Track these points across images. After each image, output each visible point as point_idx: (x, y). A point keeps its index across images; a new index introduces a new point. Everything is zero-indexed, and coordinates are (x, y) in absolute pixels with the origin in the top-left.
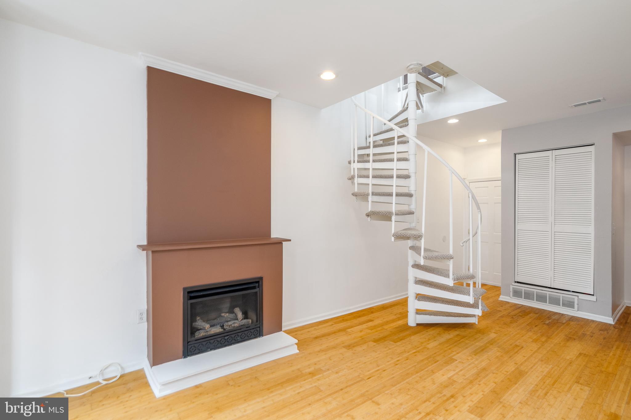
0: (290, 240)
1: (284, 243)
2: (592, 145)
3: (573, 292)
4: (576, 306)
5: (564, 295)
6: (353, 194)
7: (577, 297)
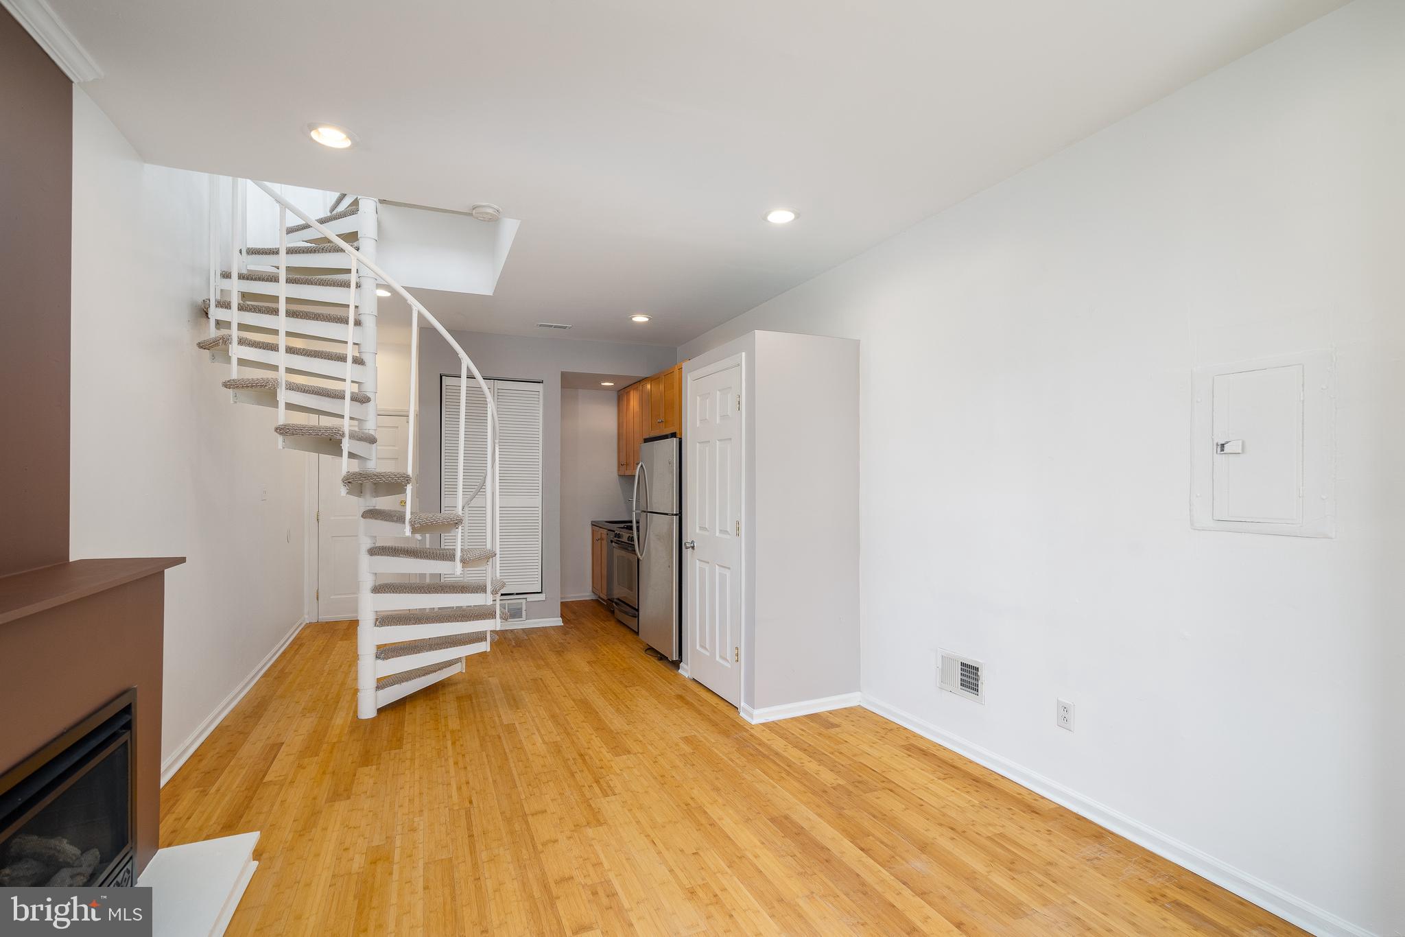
0: (182, 560)
1: (168, 572)
2: (540, 382)
3: (517, 594)
4: (524, 613)
5: (509, 602)
6: (276, 429)
7: (524, 600)
